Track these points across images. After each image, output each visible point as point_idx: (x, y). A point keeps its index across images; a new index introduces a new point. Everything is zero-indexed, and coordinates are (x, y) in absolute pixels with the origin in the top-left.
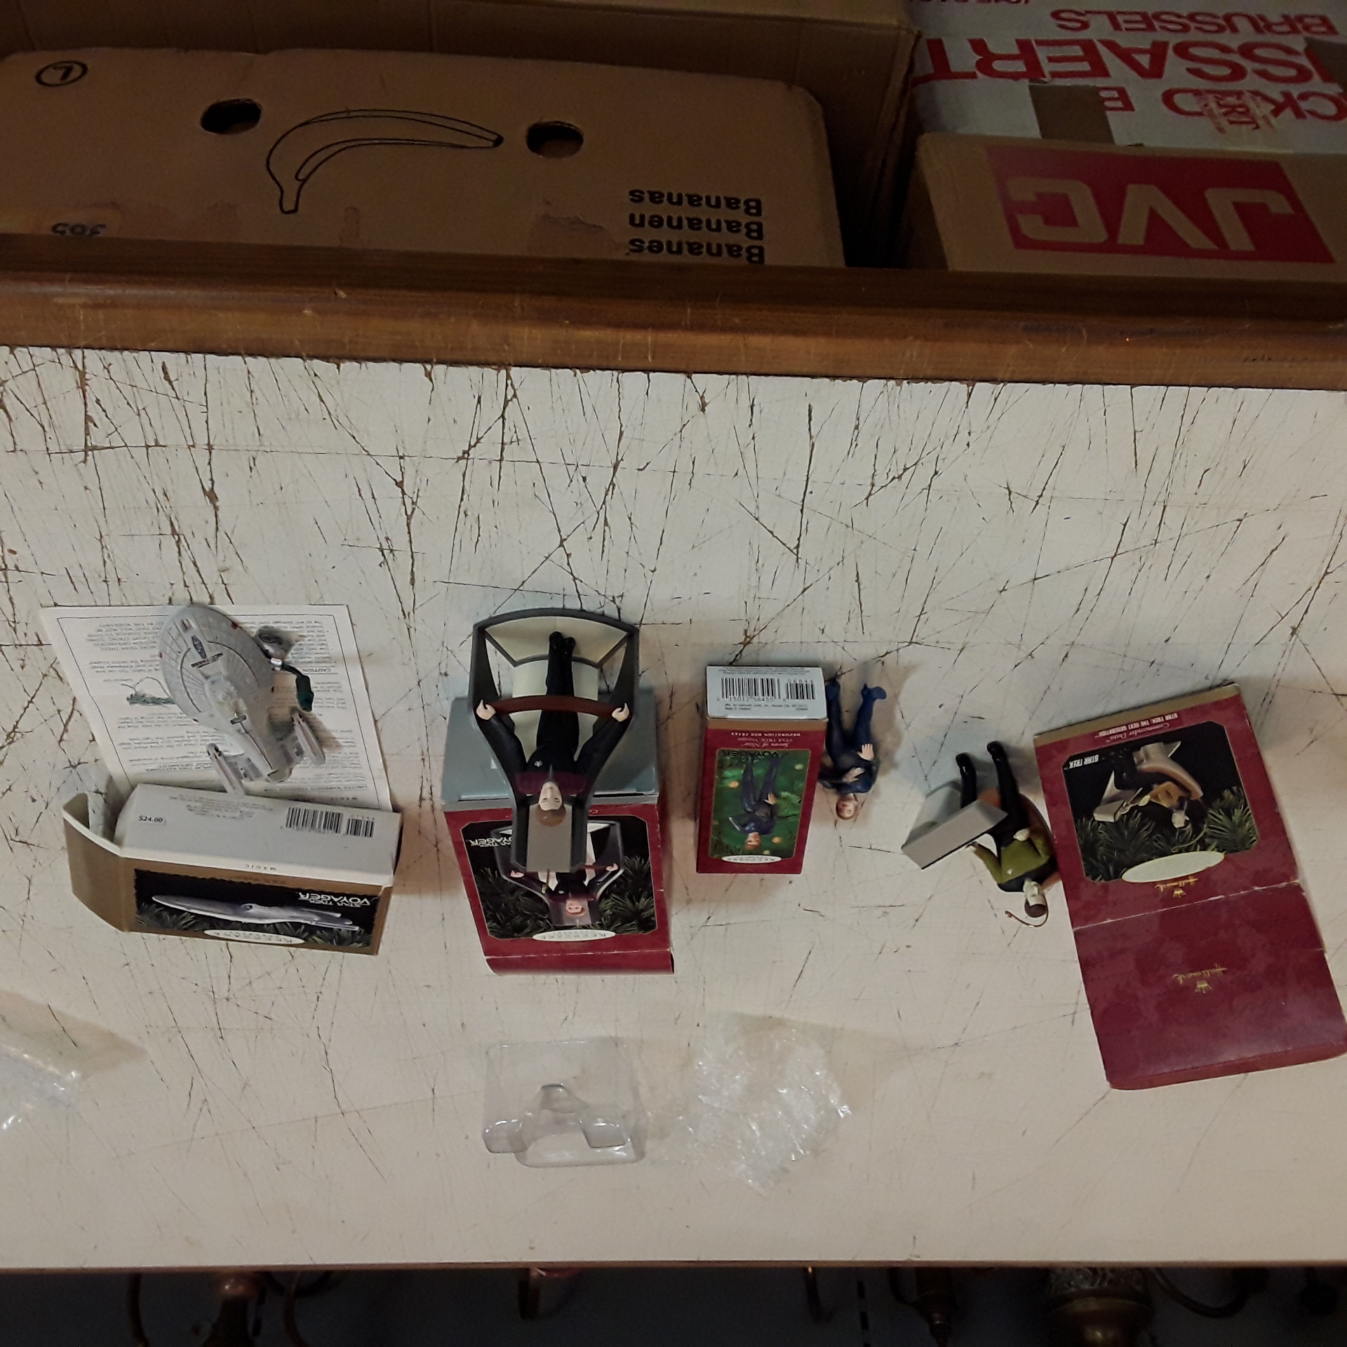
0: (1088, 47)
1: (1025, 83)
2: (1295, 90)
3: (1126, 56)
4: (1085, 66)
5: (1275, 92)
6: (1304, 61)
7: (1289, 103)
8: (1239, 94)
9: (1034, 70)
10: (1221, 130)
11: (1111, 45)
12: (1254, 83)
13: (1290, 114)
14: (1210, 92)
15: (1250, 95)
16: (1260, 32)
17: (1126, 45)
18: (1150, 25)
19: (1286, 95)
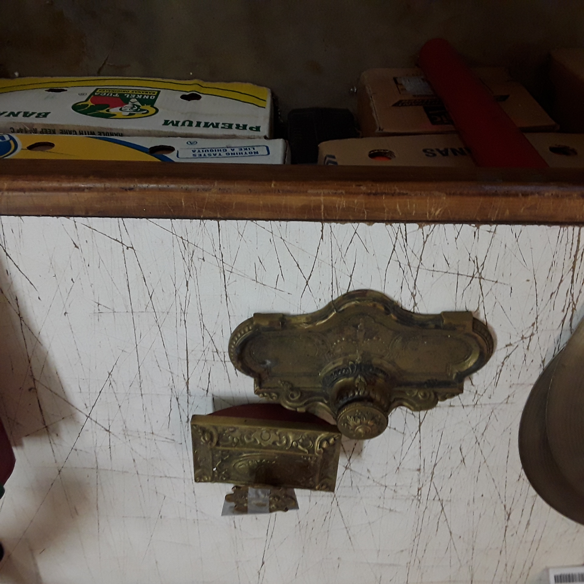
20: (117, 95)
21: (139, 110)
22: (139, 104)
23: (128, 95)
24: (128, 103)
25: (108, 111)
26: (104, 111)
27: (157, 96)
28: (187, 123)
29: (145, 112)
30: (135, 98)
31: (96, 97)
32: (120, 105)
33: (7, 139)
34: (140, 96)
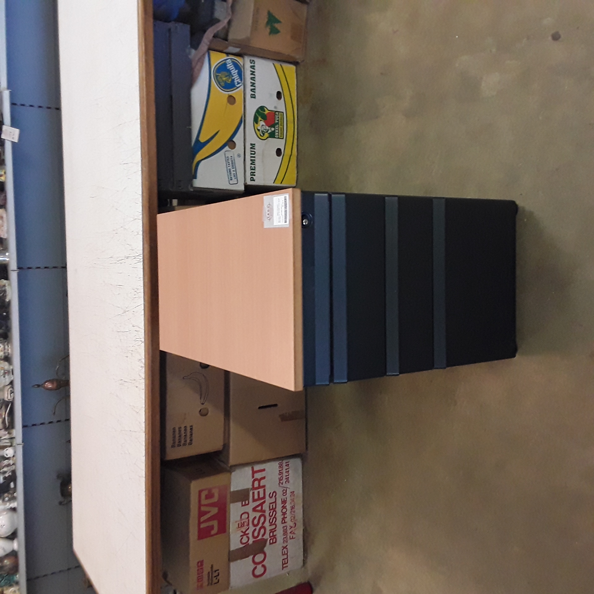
0: (264, 497)
1: (251, 487)
2: (250, 536)
3: (261, 505)
4: (256, 497)
5: (250, 532)
6: (260, 537)
7: (245, 534)
8: (248, 525)
9: (253, 488)
10: (236, 522)
11: (264, 502)
12: (252, 528)
13: (242, 534)
14: (248, 520)
15: (248, 527)
16: (270, 530)
17: (264, 505)
18: (271, 510)
19: (248, 534)
20: (276, 121)
21: (264, 132)
22: (269, 132)
23: (277, 126)
24: (269, 127)
25: (261, 120)
26: (260, 119)
27: (278, 138)
28: (253, 153)
29: (262, 135)
30: (275, 129)
31: (274, 113)
32: (267, 124)
33: (238, 86)
34: (277, 131)
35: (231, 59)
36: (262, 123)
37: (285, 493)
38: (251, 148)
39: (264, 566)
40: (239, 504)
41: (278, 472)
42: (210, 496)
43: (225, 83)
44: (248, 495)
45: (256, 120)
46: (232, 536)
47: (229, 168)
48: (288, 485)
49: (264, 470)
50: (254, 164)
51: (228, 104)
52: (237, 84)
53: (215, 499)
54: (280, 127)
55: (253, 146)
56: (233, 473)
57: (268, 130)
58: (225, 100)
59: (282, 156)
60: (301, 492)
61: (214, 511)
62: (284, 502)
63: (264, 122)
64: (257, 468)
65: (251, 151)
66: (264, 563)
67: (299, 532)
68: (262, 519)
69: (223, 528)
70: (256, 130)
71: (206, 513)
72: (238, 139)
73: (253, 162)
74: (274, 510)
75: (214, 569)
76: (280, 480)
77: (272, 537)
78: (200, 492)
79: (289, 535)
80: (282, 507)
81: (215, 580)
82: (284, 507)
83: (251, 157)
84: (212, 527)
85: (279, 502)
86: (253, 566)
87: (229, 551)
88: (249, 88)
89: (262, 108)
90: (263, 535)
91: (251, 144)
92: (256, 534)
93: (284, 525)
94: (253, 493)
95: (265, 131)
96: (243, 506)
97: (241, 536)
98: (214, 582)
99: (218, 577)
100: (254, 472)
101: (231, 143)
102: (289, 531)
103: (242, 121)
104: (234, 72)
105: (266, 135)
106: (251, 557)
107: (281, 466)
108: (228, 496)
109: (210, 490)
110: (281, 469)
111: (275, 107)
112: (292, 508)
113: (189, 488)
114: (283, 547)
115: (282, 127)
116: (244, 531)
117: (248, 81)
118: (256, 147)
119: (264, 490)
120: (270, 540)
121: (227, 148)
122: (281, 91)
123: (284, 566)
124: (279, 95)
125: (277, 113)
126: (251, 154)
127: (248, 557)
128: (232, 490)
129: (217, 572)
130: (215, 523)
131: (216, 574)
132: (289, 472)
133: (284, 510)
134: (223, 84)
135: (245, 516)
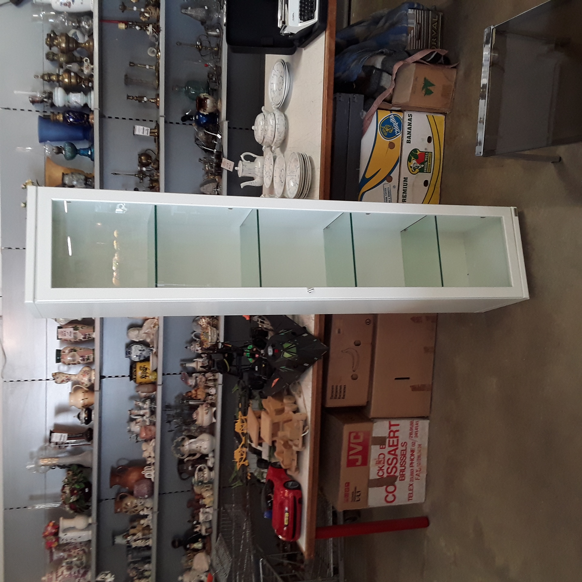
0: (397, 445)
1: (387, 436)
2: (385, 471)
3: (395, 450)
4: (391, 444)
5: (385, 468)
6: (392, 474)
7: (381, 469)
8: (384, 463)
9: (390, 437)
10: (375, 459)
11: (397, 449)
12: (386, 466)
13: (379, 469)
14: (384, 460)
15: (383, 465)
16: (401, 470)
17: (397, 451)
18: (403, 455)
19: (383, 470)
20: (426, 160)
24: (419, 164)
25: (413, 160)
26: (413, 158)
27: (427, 172)
28: (406, 184)
29: (414, 171)
30: (424, 166)
31: (424, 154)
32: (418, 162)
33: (397, 134)
34: (426, 167)
35: (394, 115)
36: (414, 161)
37: (414, 444)
38: (404, 181)
39: (394, 496)
40: (378, 446)
41: (410, 428)
42: (356, 437)
43: (388, 133)
44: (385, 442)
45: (409, 160)
46: (371, 469)
47: (386, 196)
48: (417, 439)
49: (398, 425)
50: (406, 193)
51: (389, 149)
52: (397, 133)
53: (361, 440)
54: (429, 164)
55: (406, 179)
56: (375, 424)
57: (419, 167)
58: (387, 145)
59: (428, 186)
60: (426, 445)
61: (360, 448)
62: (413, 451)
63: (417, 161)
64: (393, 422)
65: (404, 183)
66: (395, 493)
67: (423, 475)
68: (395, 461)
69: (365, 462)
70: (409, 167)
71: (354, 449)
72: (395, 175)
73: (405, 192)
74: (404, 455)
75: (357, 490)
76: (411, 434)
77: (402, 475)
78: (350, 433)
79: (415, 476)
80: (411, 455)
81: (357, 499)
82: (412, 455)
83: (404, 188)
84: (357, 460)
85: (409, 450)
86: (386, 494)
87: (369, 480)
88: (406, 135)
89: (415, 150)
90: (395, 472)
91: (405, 178)
92: (389, 471)
93: (411, 468)
94: (389, 441)
95: (416, 167)
96: (381, 448)
97: (379, 470)
98: (356, 500)
99: (360, 497)
100: (391, 425)
101: (388, 178)
102: (415, 473)
103: (399, 160)
104: (396, 124)
105: (417, 170)
106: (385, 487)
107: (412, 424)
108: (371, 440)
109: (357, 433)
110: (411, 426)
111: (426, 149)
112: (419, 457)
113: (343, 429)
114: (410, 484)
115: (430, 164)
116: (381, 467)
117: (406, 131)
118: (408, 180)
119: (398, 440)
120: (400, 477)
121: (385, 182)
122: (431, 136)
123: (410, 498)
124: (429, 140)
125: (426, 153)
126: (404, 185)
127: (382, 486)
128: (374, 435)
129: (359, 493)
130: (360, 457)
131: (358, 494)
132: (418, 430)
133: (412, 457)
134: (386, 134)
135: (382, 456)
